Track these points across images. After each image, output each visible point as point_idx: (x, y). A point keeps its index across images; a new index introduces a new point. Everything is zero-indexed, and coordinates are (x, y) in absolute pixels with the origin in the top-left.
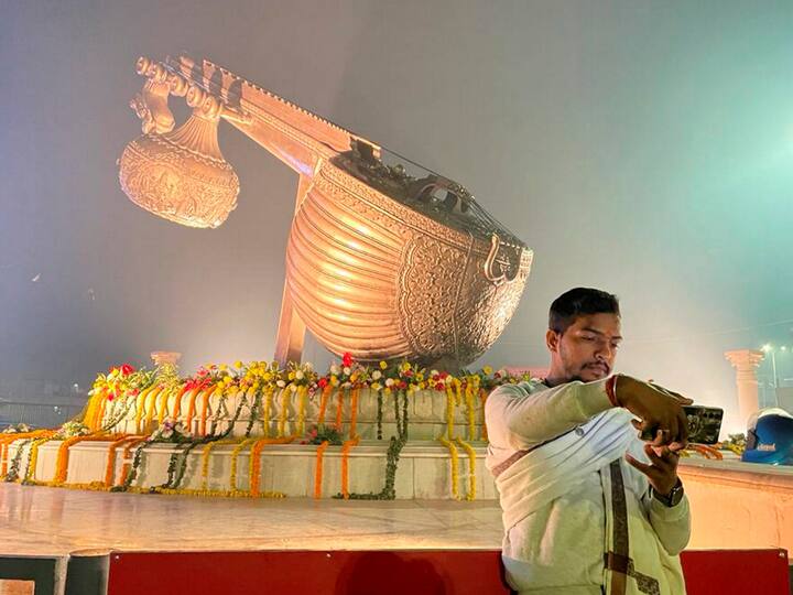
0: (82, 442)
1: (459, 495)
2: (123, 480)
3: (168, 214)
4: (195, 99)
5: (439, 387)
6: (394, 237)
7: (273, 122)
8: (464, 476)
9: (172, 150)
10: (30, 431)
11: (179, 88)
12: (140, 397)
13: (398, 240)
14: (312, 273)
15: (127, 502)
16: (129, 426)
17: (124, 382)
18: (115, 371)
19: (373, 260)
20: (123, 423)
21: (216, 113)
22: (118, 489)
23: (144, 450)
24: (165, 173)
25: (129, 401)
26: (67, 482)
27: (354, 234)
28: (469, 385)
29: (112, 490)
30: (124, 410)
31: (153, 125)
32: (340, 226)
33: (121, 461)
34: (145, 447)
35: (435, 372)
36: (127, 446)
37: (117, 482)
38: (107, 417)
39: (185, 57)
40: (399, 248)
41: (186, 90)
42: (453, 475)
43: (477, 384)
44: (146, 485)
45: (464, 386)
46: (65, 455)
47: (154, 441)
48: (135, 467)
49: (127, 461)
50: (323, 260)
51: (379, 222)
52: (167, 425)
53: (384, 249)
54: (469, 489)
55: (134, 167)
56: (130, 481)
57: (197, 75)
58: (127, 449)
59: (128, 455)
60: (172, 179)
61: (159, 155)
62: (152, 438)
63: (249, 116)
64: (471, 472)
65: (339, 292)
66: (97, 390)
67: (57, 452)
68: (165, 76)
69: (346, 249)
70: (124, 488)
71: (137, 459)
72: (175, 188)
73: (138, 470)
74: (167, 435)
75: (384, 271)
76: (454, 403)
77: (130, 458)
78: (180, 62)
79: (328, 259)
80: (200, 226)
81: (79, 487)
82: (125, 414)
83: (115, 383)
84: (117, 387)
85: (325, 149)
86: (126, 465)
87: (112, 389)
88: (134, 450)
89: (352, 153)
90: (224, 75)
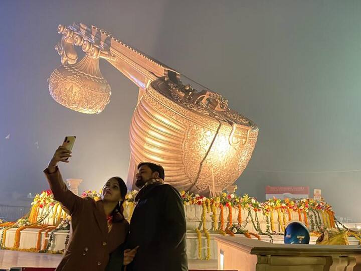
0: (26, 229)
1: (201, 257)
2: (45, 247)
3: (73, 107)
4: (87, 48)
5: (199, 203)
6: (181, 125)
7: (126, 60)
8: (204, 248)
9: (75, 74)
10: (3, 222)
11: (79, 41)
12: (55, 206)
13: (183, 126)
14: (141, 143)
15: (47, 258)
16: (49, 221)
17: (48, 199)
18: (44, 193)
19: (170, 136)
20: (47, 219)
21: (97, 55)
22: (42, 252)
23: (55, 233)
24: (72, 86)
25: (50, 208)
26: (20, 248)
27: (161, 123)
28: (215, 202)
29: (40, 252)
30: (47, 213)
31: (67, 59)
32: (155, 119)
33: (44, 238)
34: (55, 231)
35: (197, 195)
36: (47, 231)
37: (42, 249)
38: (39, 216)
39: (82, 24)
40: (184, 130)
41: (82, 42)
42: (199, 247)
43: (218, 202)
44: (55, 250)
45: (212, 202)
46: (18, 235)
47: (59, 229)
48: (50, 241)
49: (47, 238)
50: (146, 136)
51: (174, 117)
52: (65, 221)
53: (176, 131)
54: (207, 254)
55: (56, 83)
56: (48, 248)
57: (89, 33)
58: (47, 233)
59: (47, 235)
60: (76, 89)
61: (69, 77)
62: (58, 227)
63: (114, 56)
64: (208, 246)
65: (154, 153)
66: (35, 203)
67: (15, 233)
68: (72, 35)
69: (157, 131)
70: (45, 251)
71: (51, 237)
72: (77, 94)
73: (52, 243)
74: (65, 226)
75: (176, 142)
76: (206, 211)
77: (48, 237)
78: (80, 26)
79: (149, 136)
80: (90, 113)
81: (25, 250)
82: (48, 215)
83: (43, 199)
84: (44, 201)
85: (152, 75)
86: (46, 240)
87: (42, 202)
88: (50, 233)
89: (164, 77)
90: (102, 34)
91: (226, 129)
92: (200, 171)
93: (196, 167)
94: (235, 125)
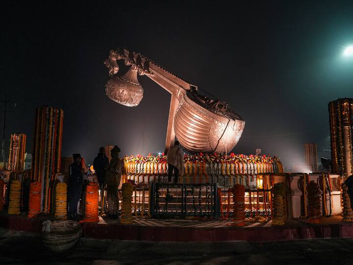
3: (123, 103)
7: (162, 77)
24: (123, 90)
31: (113, 70)
40: (211, 124)
53: (206, 124)
61: (121, 85)
63: (153, 73)
72: (126, 95)
75: (206, 130)
78: (124, 51)
80: (131, 106)
85: (181, 88)
89: (190, 90)
90: (142, 59)
91: (232, 122)
92: (218, 145)
93: (216, 143)
94: (236, 121)
